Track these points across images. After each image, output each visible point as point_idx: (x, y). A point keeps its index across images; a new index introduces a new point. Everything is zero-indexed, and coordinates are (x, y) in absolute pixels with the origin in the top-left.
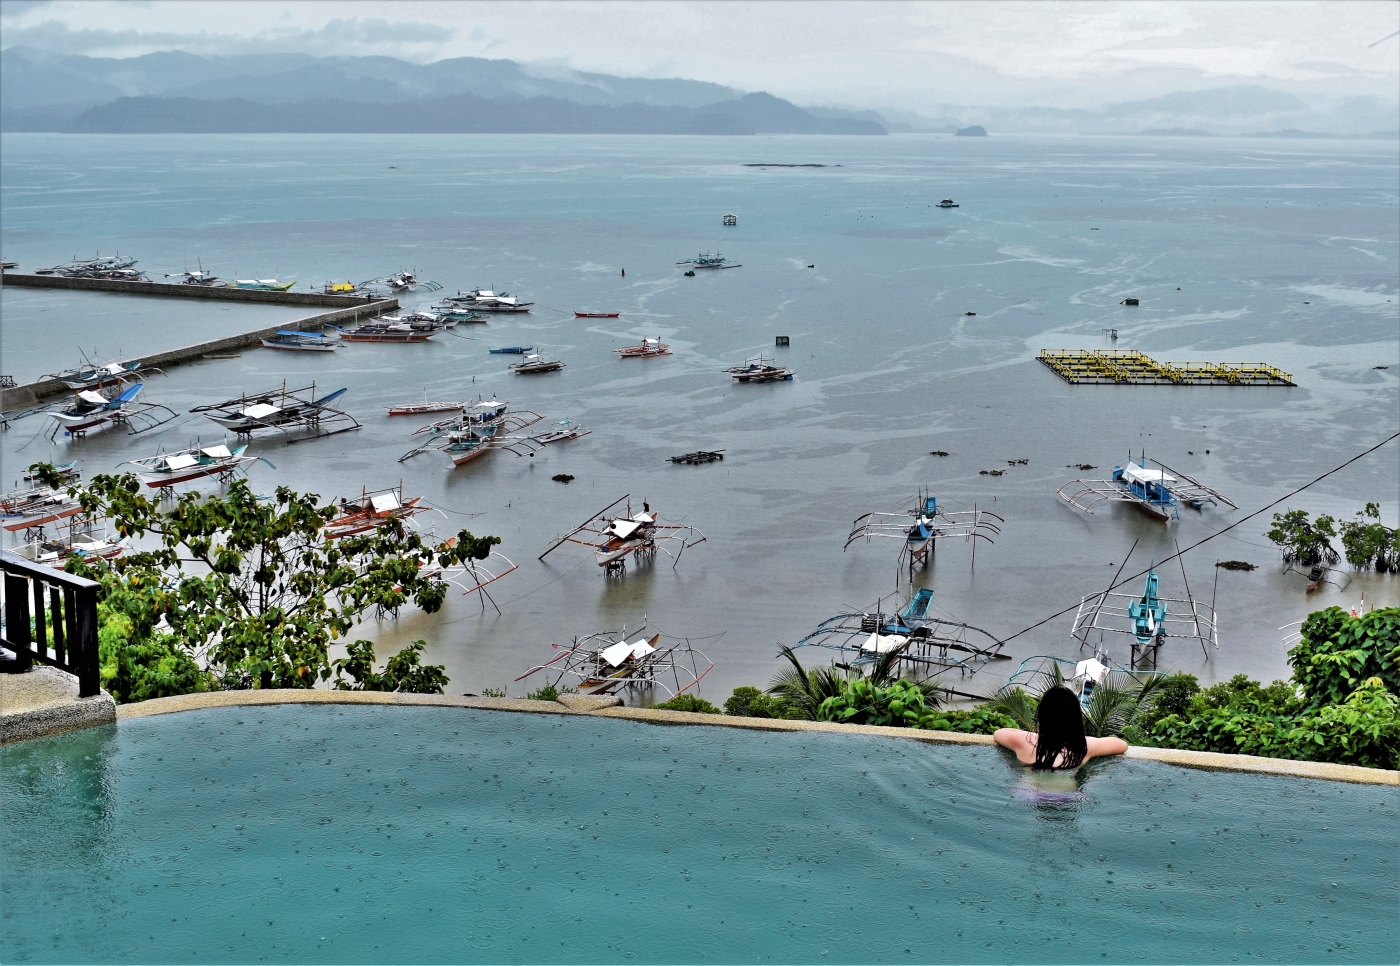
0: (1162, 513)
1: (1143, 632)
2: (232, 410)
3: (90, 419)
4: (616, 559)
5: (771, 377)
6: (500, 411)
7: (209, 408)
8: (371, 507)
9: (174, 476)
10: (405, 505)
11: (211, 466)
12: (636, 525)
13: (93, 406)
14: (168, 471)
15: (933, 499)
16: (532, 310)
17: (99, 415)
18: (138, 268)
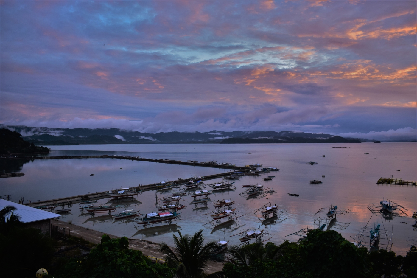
0: (389, 211)
1: (372, 237)
2: (213, 185)
3: (190, 185)
4: (267, 214)
5: (318, 182)
6: (262, 187)
7: (210, 185)
8: (224, 202)
9: (196, 195)
10: (232, 202)
11: (204, 194)
12: (272, 208)
13: (191, 183)
14: (196, 194)
15: (337, 206)
16: (279, 170)
17: (192, 185)
18: (216, 163)
